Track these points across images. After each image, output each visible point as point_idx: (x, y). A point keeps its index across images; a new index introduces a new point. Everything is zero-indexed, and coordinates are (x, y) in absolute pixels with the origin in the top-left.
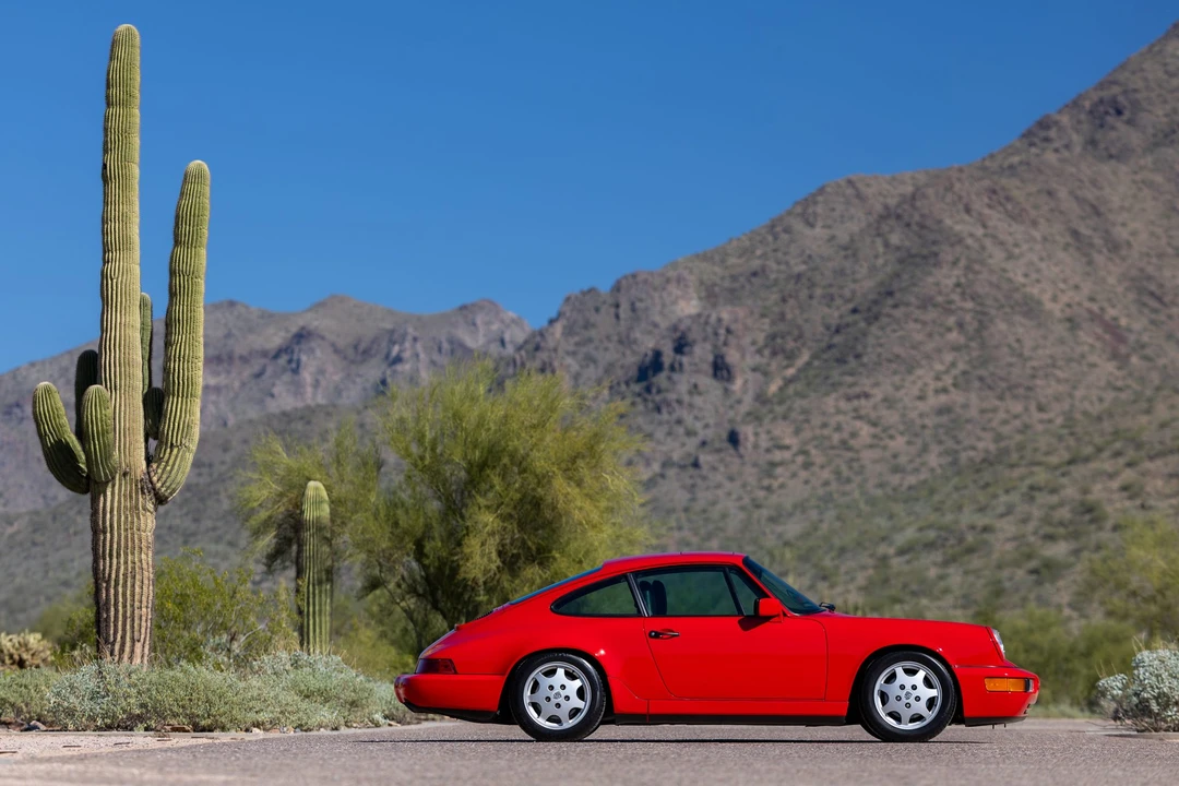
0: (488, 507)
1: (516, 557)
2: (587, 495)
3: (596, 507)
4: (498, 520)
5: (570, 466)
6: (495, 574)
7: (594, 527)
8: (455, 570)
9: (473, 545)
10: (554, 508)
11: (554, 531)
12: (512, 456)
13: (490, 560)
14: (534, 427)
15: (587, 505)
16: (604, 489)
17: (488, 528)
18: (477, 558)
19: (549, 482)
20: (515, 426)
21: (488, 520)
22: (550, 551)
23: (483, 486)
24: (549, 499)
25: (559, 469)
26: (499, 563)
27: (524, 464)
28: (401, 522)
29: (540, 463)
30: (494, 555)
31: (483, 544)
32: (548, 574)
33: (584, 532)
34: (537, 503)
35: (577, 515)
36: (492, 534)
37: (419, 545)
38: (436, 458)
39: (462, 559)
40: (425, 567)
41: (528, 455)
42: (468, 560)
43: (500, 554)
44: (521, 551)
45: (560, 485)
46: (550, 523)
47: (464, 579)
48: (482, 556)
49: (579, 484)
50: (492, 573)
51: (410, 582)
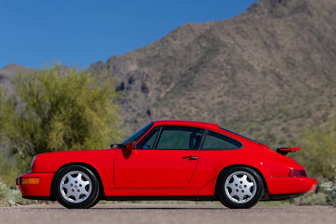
0: (59, 120)
1: (70, 140)
2: (99, 115)
3: (103, 120)
4: (63, 126)
5: (91, 103)
6: (62, 147)
7: (102, 128)
8: (46, 144)
9: (53, 135)
10: (86, 120)
11: (86, 130)
12: (69, 100)
13: (60, 141)
14: (78, 88)
15: (99, 120)
16: (106, 112)
17: (59, 129)
18: (55, 140)
19: (84, 110)
20: (70, 88)
21: (59, 125)
22: (84, 138)
23: (57, 112)
24: (84, 117)
25: (88, 105)
26: (64, 142)
27: (74, 103)
28: (24, 127)
29: (80, 102)
30: (62, 139)
31: (57, 135)
32: (83, 147)
33: (98, 130)
34: (79, 118)
35: (95, 123)
36: (61, 131)
37: (32, 136)
38: (38, 101)
39: (49, 140)
40: (35, 144)
41: (75, 99)
42: (51, 141)
43: (64, 138)
44: (72, 138)
45: (88, 111)
46: (84, 126)
47: (49, 149)
48: (57, 139)
49: (96, 111)
50: (61, 146)
51: (29, 150)
